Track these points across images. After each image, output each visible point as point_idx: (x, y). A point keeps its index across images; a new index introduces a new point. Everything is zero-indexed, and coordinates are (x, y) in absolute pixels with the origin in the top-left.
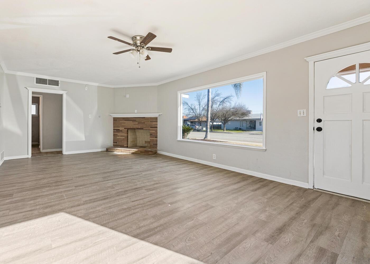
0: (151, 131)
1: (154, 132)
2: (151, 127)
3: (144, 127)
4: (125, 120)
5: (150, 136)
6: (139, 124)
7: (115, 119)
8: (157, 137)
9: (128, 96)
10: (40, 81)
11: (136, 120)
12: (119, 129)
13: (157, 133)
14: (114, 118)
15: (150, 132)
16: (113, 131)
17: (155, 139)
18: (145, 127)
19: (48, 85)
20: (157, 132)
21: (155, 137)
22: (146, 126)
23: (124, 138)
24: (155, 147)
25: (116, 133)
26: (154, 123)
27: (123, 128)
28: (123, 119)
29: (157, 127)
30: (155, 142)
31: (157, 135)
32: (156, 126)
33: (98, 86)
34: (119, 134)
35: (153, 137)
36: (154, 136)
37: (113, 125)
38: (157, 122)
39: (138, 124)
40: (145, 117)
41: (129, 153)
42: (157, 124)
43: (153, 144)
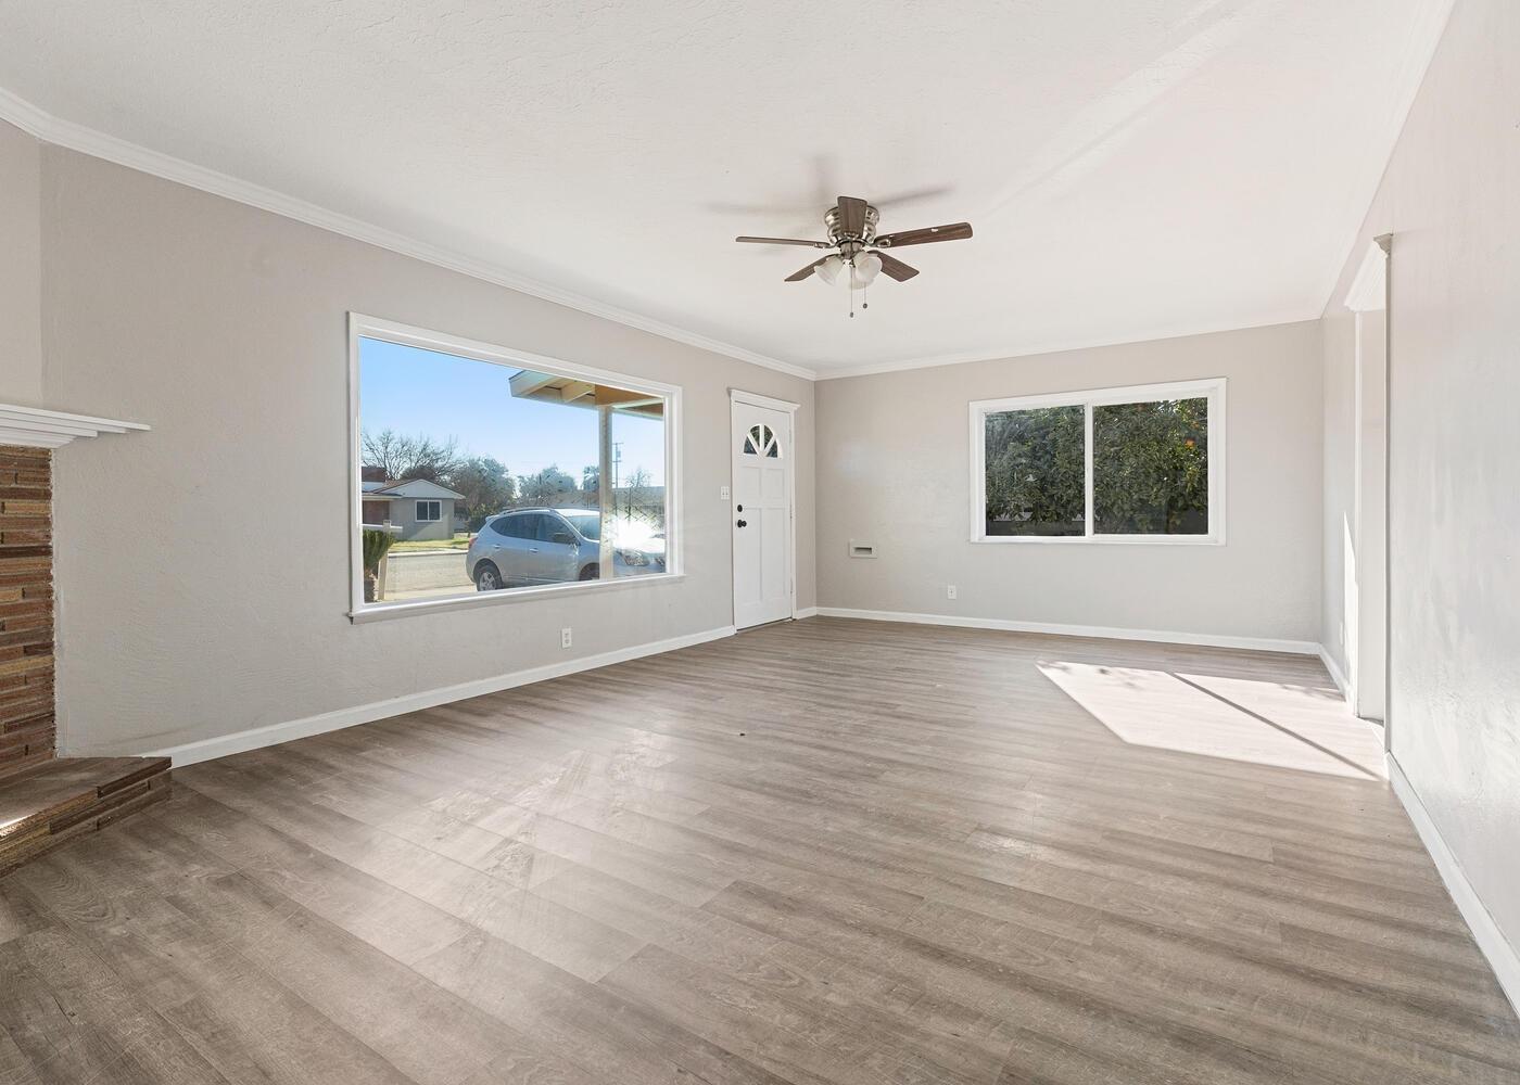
8: (47, 648)
13: (50, 606)
17: (24, 665)
20: (48, 592)
29: (46, 551)
30: (28, 693)
31: (50, 622)
32: (36, 532)
36: (19, 639)
38: (47, 495)
42: (47, 522)
43: (10, 728)
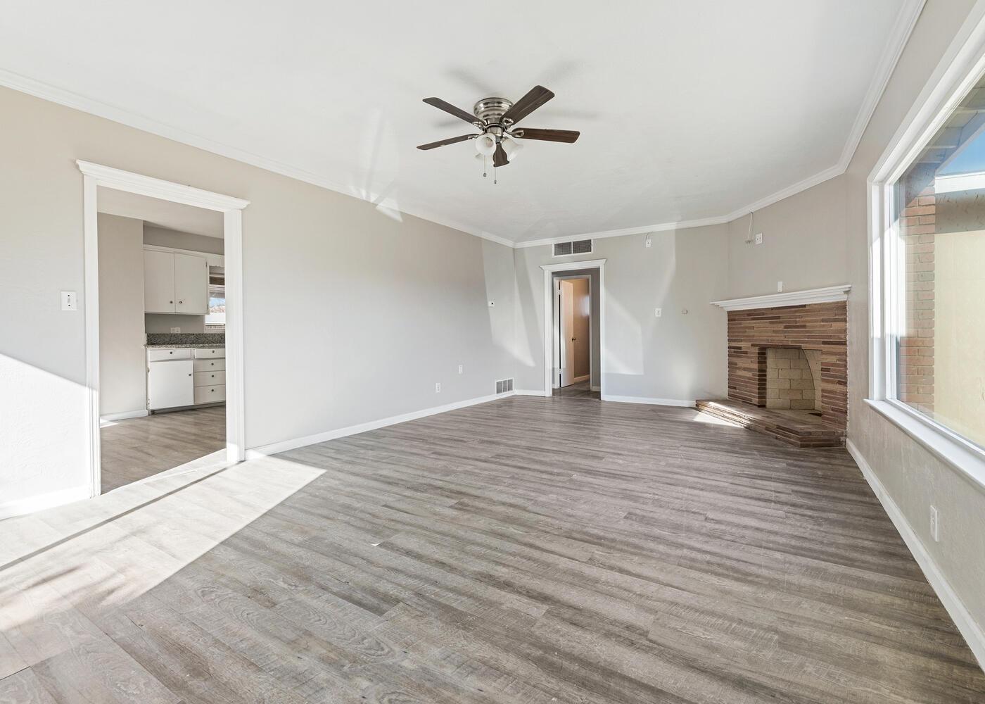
0: (824, 356)
1: (832, 359)
2: (824, 343)
3: (803, 342)
4: (753, 319)
5: (823, 375)
6: (788, 332)
7: (733, 317)
8: (845, 383)
9: (759, 239)
10: (563, 248)
11: (779, 318)
12: (740, 348)
13: (846, 367)
14: (730, 313)
15: (824, 361)
16: (726, 351)
17: (838, 388)
18: (807, 342)
19: (572, 255)
20: (846, 361)
21: (840, 383)
22: (808, 337)
23: (749, 374)
24: (840, 423)
25: (735, 360)
26: (836, 326)
27: (749, 345)
28: (749, 315)
29: (844, 343)
30: (838, 399)
31: (846, 374)
32: (843, 336)
33: (676, 230)
34: (741, 362)
35: (832, 382)
36: (836, 376)
37: (727, 334)
38: (845, 321)
39: (786, 332)
40: (805, 306)
41: (738, 426)
42: (846, 331)
43: (833, 409)
